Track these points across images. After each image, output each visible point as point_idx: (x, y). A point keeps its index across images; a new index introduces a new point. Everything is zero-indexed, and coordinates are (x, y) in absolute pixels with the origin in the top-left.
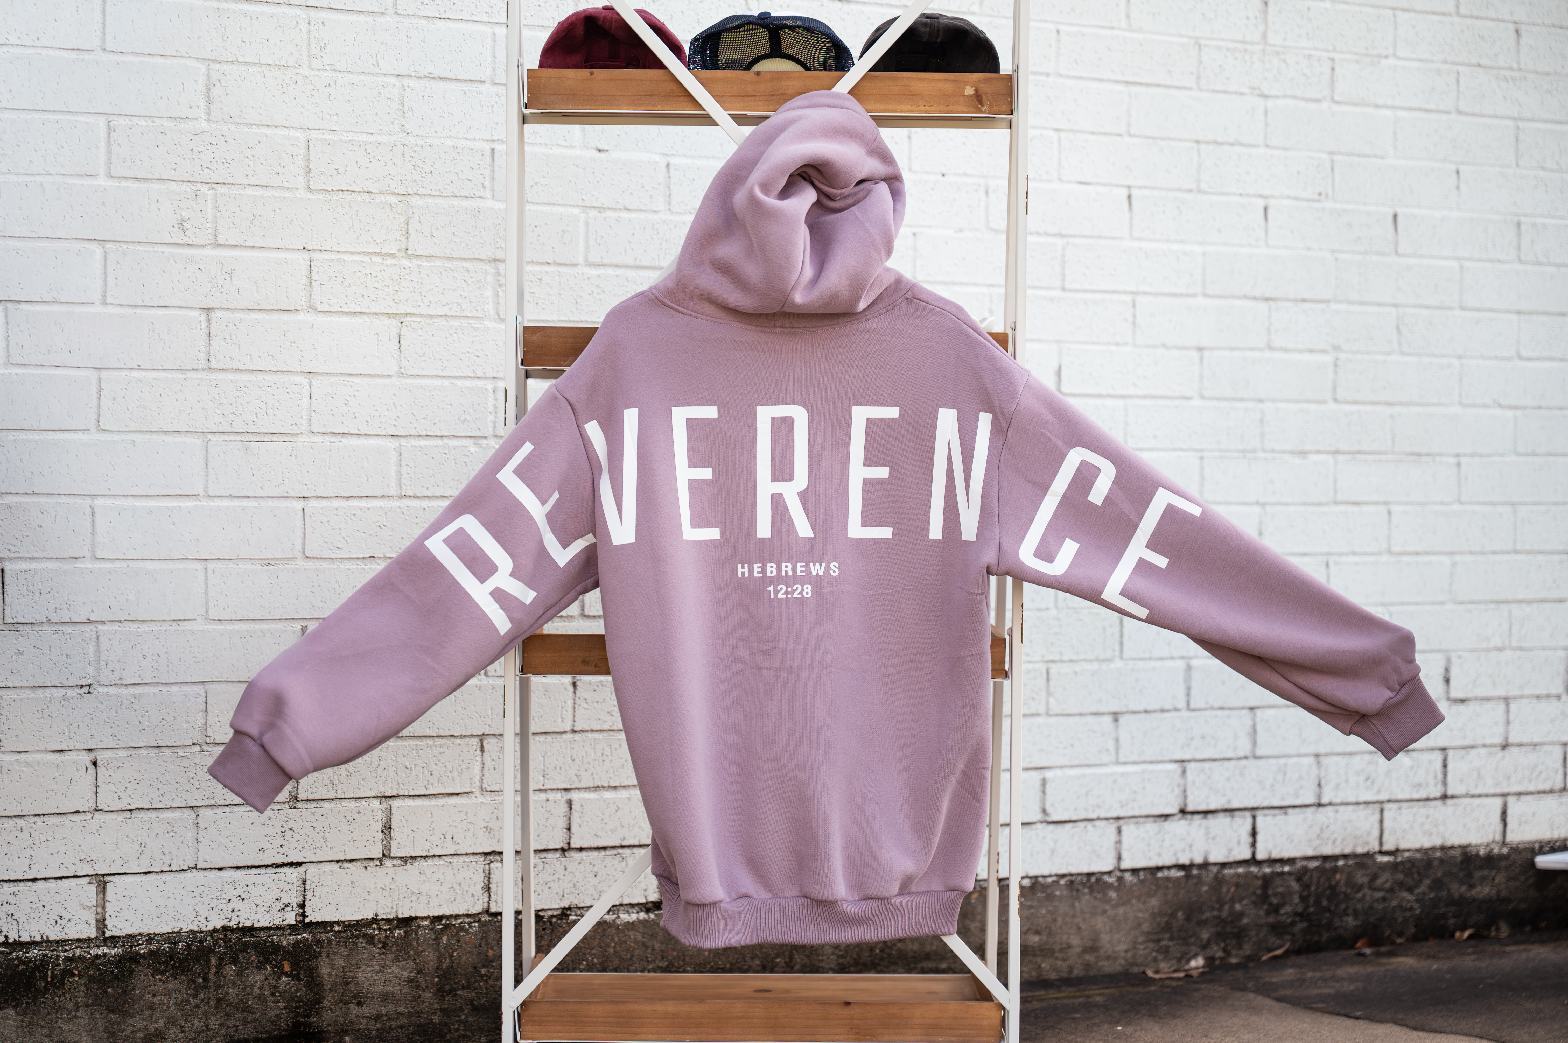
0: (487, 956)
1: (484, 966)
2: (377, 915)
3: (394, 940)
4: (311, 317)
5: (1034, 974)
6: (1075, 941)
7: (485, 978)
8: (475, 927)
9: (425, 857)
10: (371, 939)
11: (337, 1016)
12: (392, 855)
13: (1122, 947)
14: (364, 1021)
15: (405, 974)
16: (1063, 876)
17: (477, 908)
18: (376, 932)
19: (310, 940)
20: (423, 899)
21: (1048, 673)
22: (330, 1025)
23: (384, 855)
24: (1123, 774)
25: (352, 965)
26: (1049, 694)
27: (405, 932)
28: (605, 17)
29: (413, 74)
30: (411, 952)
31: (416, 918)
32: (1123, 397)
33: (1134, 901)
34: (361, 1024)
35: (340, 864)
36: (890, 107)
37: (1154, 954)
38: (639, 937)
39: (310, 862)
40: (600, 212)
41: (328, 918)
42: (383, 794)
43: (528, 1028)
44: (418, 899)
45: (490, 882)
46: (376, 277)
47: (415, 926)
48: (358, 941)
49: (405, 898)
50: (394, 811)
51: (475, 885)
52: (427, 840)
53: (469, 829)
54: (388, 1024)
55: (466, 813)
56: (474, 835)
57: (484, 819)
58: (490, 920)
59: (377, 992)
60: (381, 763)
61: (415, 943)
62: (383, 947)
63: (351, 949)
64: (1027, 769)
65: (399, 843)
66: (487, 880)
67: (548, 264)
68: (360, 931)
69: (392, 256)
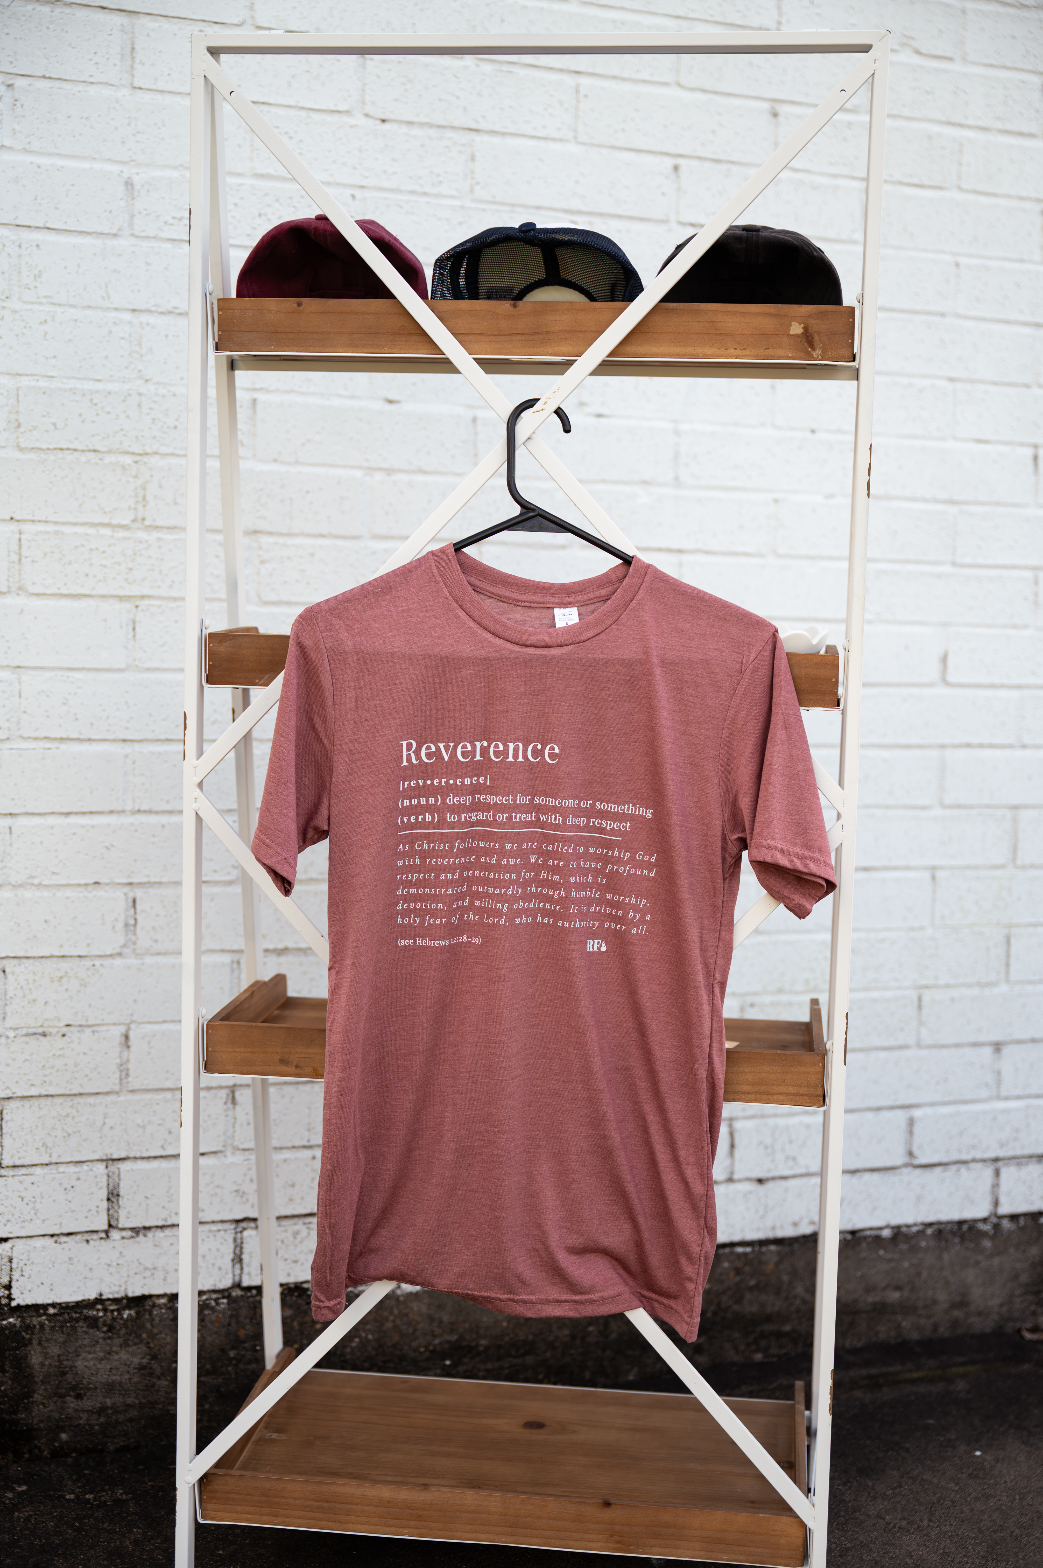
0: (237, 1336)
1: (233, 1348)
2: (101, 1295)
3: (122, 1322)
4: (21, 601)
5: (893, 1334)
6: (942, 1296)
7: (234, 1362)
8: (223, 1303)
9: (162, 1227)
10: (93, 1322)
11: (51, 1411)
12: (120, 1226)
13: (995, 1302)
14: (85, 1416)
15: (136, 1360)
16: (930, 1225)
17: (226, 1282)
18: (101, 1314)
19: (18, 1325)
20: (159, 1274)
21: (920, 999)
22: (42, 1421)
23: (110, 1226)
24: (1005, 1111)
25: (69, 1353)
26: (921, 1023)
27: (137, 1313)
28: (316, 229)
29: (153, 309)
30: (144, 1336)
31: (150, 1296)
32: (1019, 687)
33: (1012, 1250)
34: (81, 1418)
35: (55, 1238)
36: (690, 350)
37: (1033, 1308)
38: (424, 1309)
39: (18, 1237)
40: (389, 474)
41: (40, 1301)
42: (109, 1157)
43: (210, 1506)
44: (153, 1274)
45: (241, 1253)
46: (104, 552)
47: (150, 1305)
48: (77, 1325)
49: (136, 1274)
50: (122, 1176)
51: (222, 1257)
52: (164, 1207)
53: (216, 1194)
54: (114, 1417)
55: (213, 1175)
56: (222, 1201)
57: (235, 1182)
58: (242, 1296)
59: (101, 1383)
60: (107, 1121)
61: (148, 1326)
62: (109, 1330)
63: (68, 1335)
64: (892, 1108)
65: (129, 1213)
66: (238, 1251)
67: (323, 536)
68: (81, 1313)
69: (125, 527)
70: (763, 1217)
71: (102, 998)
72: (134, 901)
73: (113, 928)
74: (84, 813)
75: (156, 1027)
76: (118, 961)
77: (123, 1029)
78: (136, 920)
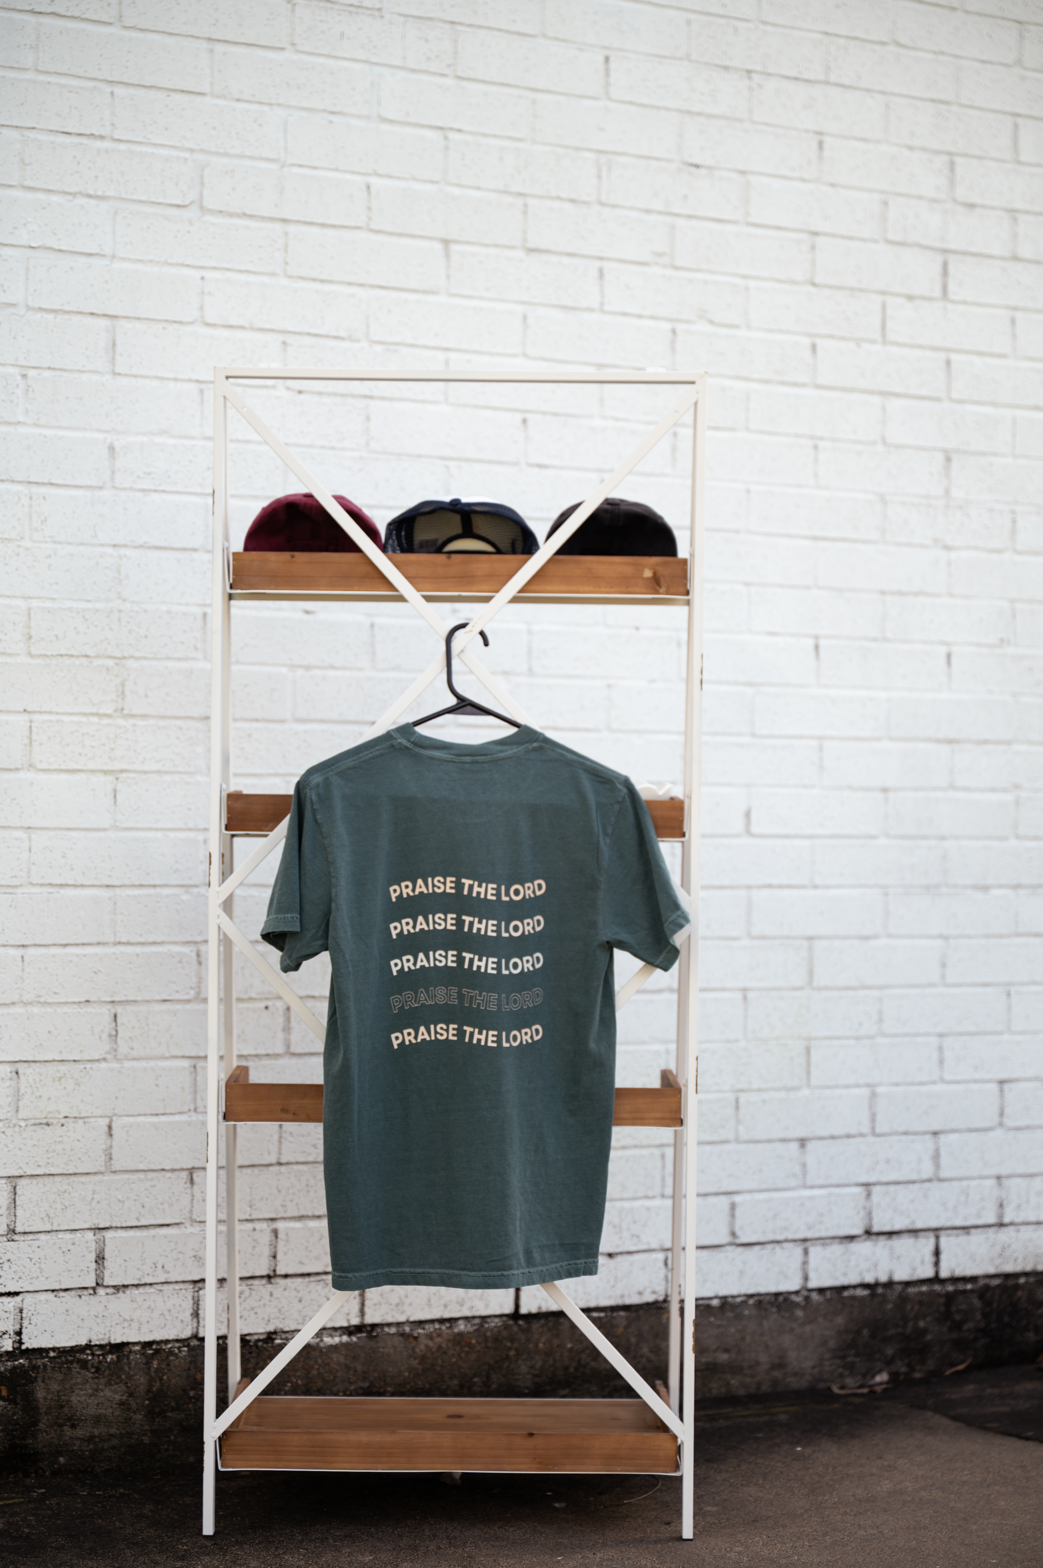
0: (196, 1379)
1: (192, 1389)
2: (90, 1341)
3: (106, 1365)
4: (30, 775)
5: (723, 1390)
6: (763, 1358)
7: (193, 1400)
8: (184, 1351)
9: (137, 1286)
10: (84, 1364)
11: (52, 1438)
12: (105, 1284)
13: (808, 1364)
14: (78, 1443)
15: (117, 1397)
16: (751, 1296)
17: (186, 1333)
18: (90, 1358)
19: (26, 1365)
20: (135, 1325)
21: (737, 1101)
22: (45, 1446)
23: (97, 1284)
24: (810, 1198)
25: (66, 1389)
26: (738, 1122)
27: (118, 1357)
28: (305, 504)
29: (129, 544)
30: (123, 1377)
31: (128, 1344)
32: (810, 837)
33: (820, 1320)
34: (75, 1445)
35: (55, 1293)
36: (573, 588)
37: (840, 1370)
38: (342, 1359)
39: (27, 1292)
41: (44, 1346)
42: (97, 1226)
43: (229, 1457)
44: (130, 1325)
45: (198, 1309)
46: (93, 736)
47: (127, 1351)
48: (72, 1366)
49: (117, 1324)
50: (107, 1242)
51: (184, 1311)
52: (138, 1269)
53: (179, 1259)
54: (100, 1445)
55: (176, 1243)
56: (183, 1264)
57: (193, 1249)
58: (198, 1345)
59: (90, 1415)
60: (95, 1196)
61: (126, 1368)
62: (96, 1372)
63: (65, 1374)
64: (717, 1194)
65: (112, 1273)
66: (195, 1308)
67: (257, 720)
68: (74, 1357)
69: (109, 716)
70: (613, 1287)
71: (91, 1095)
72: (115, 1016)
73: (100, 1037)
74: (77, 945)
75: (131, 1119)
76: (103, 1065)
77: (106, 1121)
78: (117, 1031)
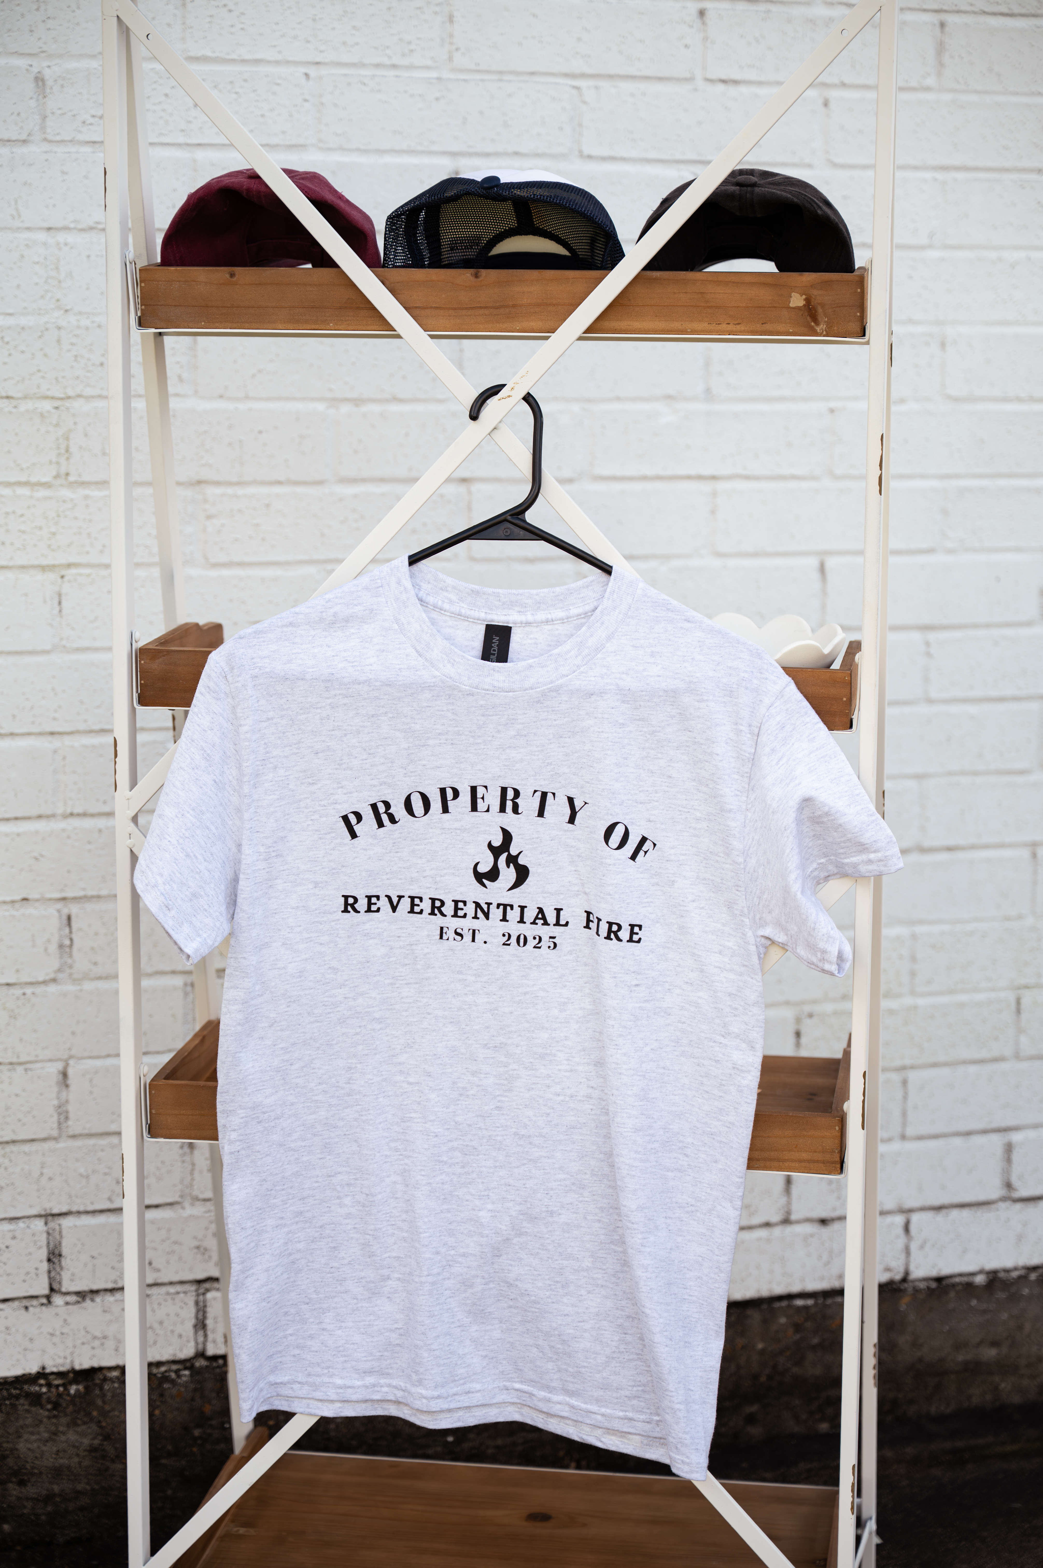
0: (202, 1412)
1: (198, 1426)
2: (44, 1368)
3: (68, 1398)
5: (989, 1397)
7: (199, 1442)
8: (185, 1375)
10: (36, 1400)
12: (64, 1290)
14: (29, 1504)
15: (86, 1441)
16: (1034, 1268)
17: (188, 1351)
18: (44, 1390)
20: (110, 1344)
21: (1018, 1002)
23: (52, 1290)
25: (9, 1433)
26: (1020, 1030)
27: (86, 1388)
28: (248, 190)
29: (72, 225)
30: (95, 1413)
31: (101, 1369)
34: (25, 1507)
40: (357, 405)
42: (48, 1212)
44: (102, 1344)
45: (205, 1317)
46: (22, 515)
47: (100, 1379)
48: (17, 1403)
49: (83, 1344)
50: (64, 1233)
51: (182, 1323)
52: (113, 1268)
53: (173, 1252)
54: (63, 1506)
55: (169, 1230)
56: (180, 1259)
57: (195, 1238)
58: (207, 1366)
59: (46, 1467)
60: (45, 1171)
61: (99, 1402)
62: (54, 1408)
63: (8, 1414)
64: (985, 1132)
65: (73, 1275)
66: (200, 1316)
67: (279, 483)
68: (21, 1389)
69: (46, 485)
70: (827, 1264)
71: (35, 1031)
72: (69, 918)
73: (46, 950)
74: (8, 820)
75: (98, 1063)
76: (52, 988)
77: (60, 1066)
78: (71, 940)
